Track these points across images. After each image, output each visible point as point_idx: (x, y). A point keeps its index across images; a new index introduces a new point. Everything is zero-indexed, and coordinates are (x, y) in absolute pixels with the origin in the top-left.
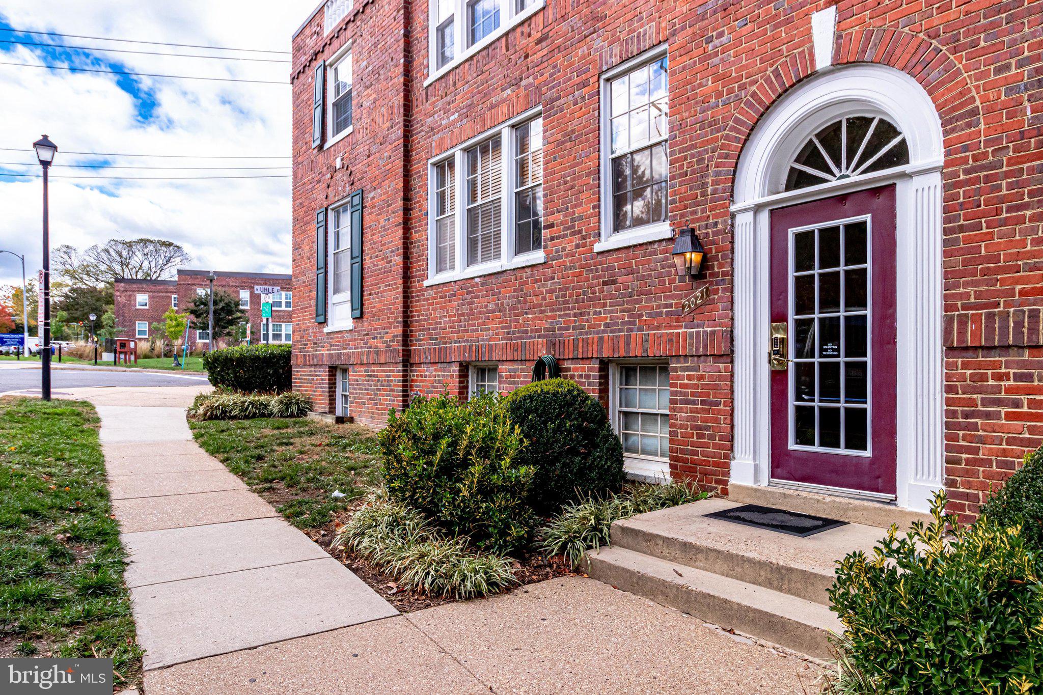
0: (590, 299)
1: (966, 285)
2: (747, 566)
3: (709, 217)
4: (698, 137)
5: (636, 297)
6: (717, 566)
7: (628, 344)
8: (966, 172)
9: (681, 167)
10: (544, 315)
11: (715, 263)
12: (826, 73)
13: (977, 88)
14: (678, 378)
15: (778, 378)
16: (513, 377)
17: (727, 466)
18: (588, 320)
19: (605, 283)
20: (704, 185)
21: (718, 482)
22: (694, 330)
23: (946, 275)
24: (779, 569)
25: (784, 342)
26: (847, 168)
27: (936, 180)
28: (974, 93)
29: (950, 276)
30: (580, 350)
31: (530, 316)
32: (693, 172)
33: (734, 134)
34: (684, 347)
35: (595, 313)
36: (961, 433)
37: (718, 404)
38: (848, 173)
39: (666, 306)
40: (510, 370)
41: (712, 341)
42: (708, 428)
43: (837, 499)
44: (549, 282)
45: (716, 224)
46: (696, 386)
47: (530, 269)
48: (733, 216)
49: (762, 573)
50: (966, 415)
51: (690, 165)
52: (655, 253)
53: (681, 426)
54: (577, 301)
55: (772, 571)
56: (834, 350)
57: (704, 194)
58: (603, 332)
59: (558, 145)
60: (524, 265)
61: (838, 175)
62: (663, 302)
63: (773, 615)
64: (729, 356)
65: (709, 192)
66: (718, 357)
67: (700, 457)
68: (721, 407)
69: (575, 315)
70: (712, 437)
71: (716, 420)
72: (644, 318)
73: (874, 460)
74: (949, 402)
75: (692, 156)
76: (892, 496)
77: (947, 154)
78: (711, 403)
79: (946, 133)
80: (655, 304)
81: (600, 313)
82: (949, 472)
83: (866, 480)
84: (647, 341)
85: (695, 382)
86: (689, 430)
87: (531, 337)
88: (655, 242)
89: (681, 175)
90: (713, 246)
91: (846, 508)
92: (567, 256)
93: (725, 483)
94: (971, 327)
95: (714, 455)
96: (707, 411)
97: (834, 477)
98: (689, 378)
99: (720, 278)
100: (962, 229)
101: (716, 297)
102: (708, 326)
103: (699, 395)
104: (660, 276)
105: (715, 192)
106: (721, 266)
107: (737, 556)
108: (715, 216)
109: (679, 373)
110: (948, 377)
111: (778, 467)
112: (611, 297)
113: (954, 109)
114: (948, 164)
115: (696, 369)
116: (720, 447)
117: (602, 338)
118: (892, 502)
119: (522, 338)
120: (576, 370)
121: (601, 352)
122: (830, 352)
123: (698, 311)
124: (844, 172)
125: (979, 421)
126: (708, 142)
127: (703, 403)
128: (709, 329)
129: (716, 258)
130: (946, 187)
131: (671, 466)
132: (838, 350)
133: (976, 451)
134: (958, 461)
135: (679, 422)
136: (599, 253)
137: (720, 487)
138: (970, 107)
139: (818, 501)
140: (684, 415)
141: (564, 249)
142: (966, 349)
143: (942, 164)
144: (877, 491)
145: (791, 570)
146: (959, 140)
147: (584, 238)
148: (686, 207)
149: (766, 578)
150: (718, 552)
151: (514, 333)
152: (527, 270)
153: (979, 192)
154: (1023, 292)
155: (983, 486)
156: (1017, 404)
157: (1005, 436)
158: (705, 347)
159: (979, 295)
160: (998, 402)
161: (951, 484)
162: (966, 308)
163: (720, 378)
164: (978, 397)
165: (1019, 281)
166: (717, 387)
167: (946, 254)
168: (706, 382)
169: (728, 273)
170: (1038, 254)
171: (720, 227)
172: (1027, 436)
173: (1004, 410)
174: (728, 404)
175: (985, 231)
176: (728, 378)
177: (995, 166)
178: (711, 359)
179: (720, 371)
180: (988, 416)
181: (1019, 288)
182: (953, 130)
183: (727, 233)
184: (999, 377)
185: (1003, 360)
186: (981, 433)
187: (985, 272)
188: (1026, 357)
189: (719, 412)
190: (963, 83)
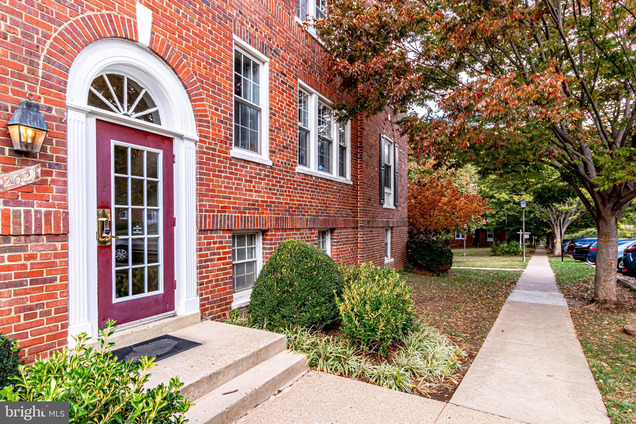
1: (206, 201)
3: (39, 98)
4: (24, 8)
8: (206, 148)
13: (209, 111)
15: (103, 250)
20: (33, 63)
22: (21, 209)
25: (108, 224)
26: (128, 110)
27: (193, 146)
29: (200, 195)
32: (16, 40)
34: (7, 226)
36: (204, 270)
37: (53, 280)
38: (129, 113)
41: (48, 222)
42: (40, 306)
45: (49, 109)
46: (23, 267)
48: (67, 108)
50: (205, 261)
56: (140, 230)
57: (32, 72)
64: (63, 236)
65: (41, 74)
66: (54, 237)
67: (30, 338)
68: (58, 282)
70: (46, 314)
71: (52, 296)
73: (164, 295)
74: (200, 256)
75: (14, 23)
76: (173, 312)
77: (199, 136)
78: (45, 281)
82: (200, 290)
83: (161, 307)
85: (22, 262)
86: (13, 315)
94: (208, 220)
95: (49, 330)
96: (41, 289)
97: (144, 312)
98: (12, 258)
99: (55, 162)
100: (205, 174)
101: (50, 179)
102: (40, 206)
103: (29, 275)
105: (45, 77)
106: (54, 150)
108: (46, 101)
110: (199, 244)
111: (104, 320)
113: (202, 116)
114: (201, 141)
115: (23, 249)
118: (175, 315)
122: (137, 232)
124: (126, 112)
125: (209, 263)
126: (37, 23)
127: (33, 282)
128: (43, 210)
129: (49, 141)
130: (199, 152)
132: (142, 230)
133: (208, 277)
134: (201, 284)
138: (207, 119)
142: (205, 230)
143: (197, 139)
144: (166, 311)
148: (5, 72)
153: (210, 160)
154: (222, 208)
155: (211, 292)
156: (219, 254)
157: (216, 268)
158: (38, 226)
159: (210, 206)
160: (214, 254)
161: (201, 295)
162: (206, 211)
163: (56, 256)
164: (209, 252)
165: (221, 202)
166: (53, 264)
167: (198, 184)
168: (38, 260)
169: (64, 160)
170: (225, 192)
171: (54, 113)
172: (222, 267)
173: (216, 257)
174: (65, 278)
175: (211, 177)
176: (66, 255)
177: (214, 150)
178: (45, 238)
179: (56, 249)
180: (212, 260)
181: (220, 205)
182: (202, 126)
183: (62, 122)
184: (215, 243)
185: (215, 235)
186: (210, 268)
187: (212, 196)
188: (221, 234)
189: (55, 288)
190: (204, 105)
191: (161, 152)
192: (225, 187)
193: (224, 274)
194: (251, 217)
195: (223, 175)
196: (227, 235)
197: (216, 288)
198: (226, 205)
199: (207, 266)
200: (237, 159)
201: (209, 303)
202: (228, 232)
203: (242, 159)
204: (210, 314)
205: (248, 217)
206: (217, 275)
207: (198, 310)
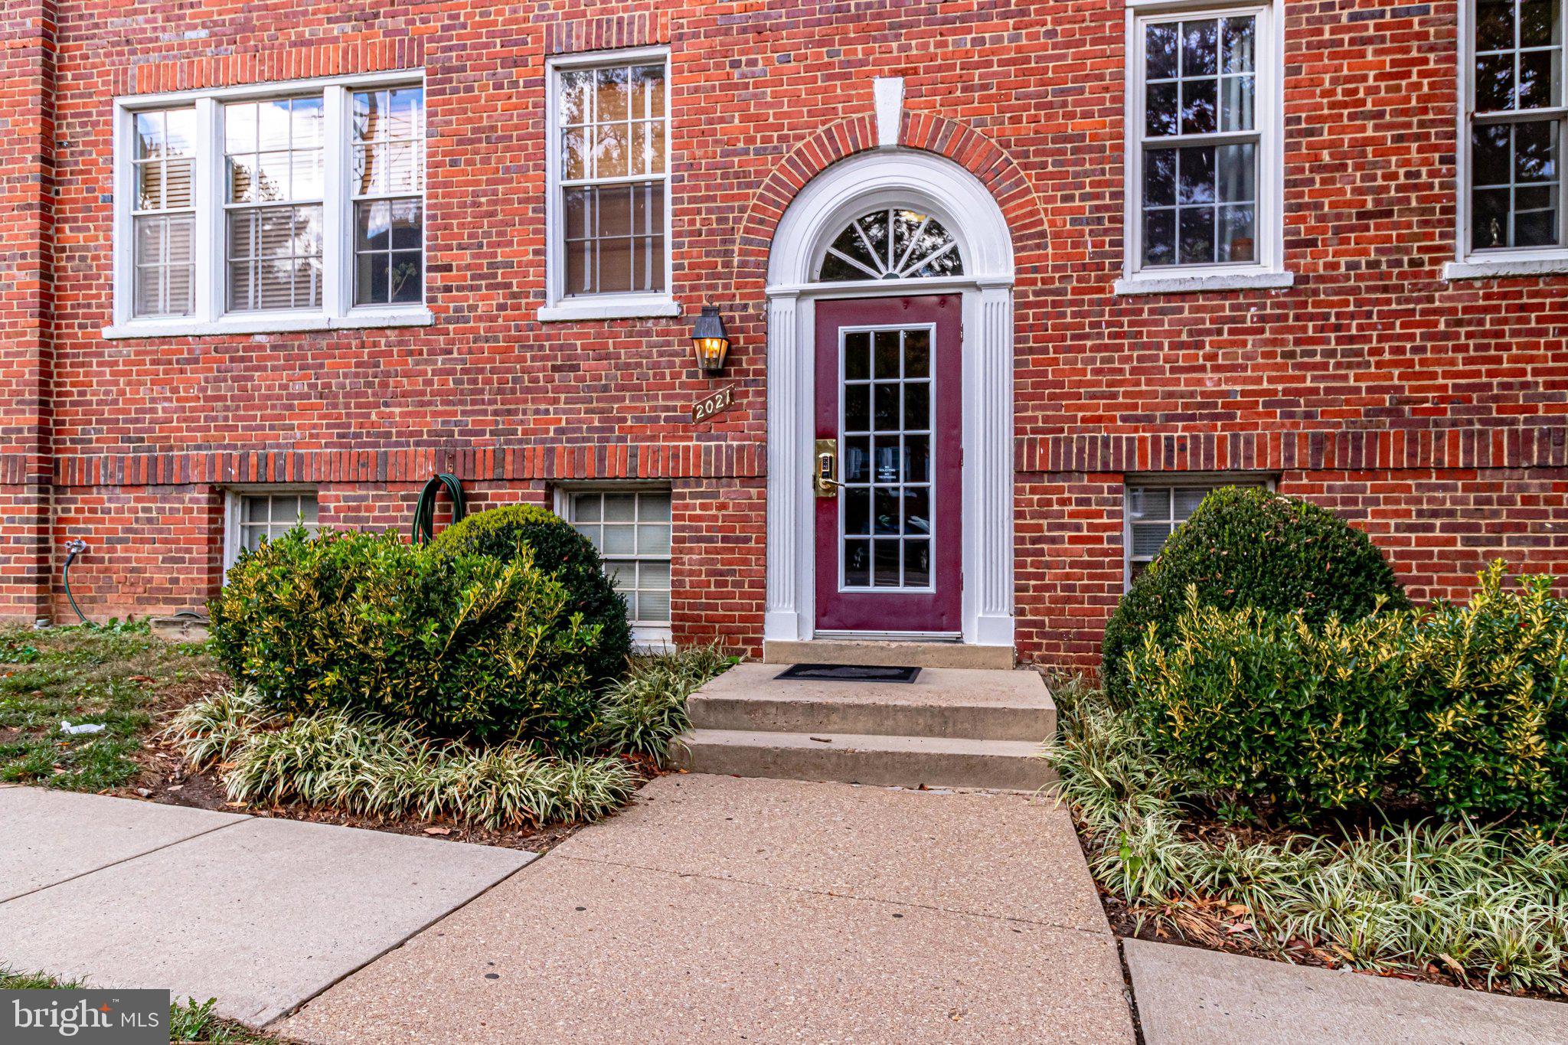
0: (528, 390)
1: (1035, 408)
2: (900, 716)
3: (734, 295)
4: (719, 187)
5: (613, 393)
6: (860, 726)
7: (602, 460)
8: (1036, 293)
9: (692, 222)
10: (429, 409)
11: (744, 358)
12: (889, 151)
13: (1046, 210)
14: (686, 507)
15: (824, 505)
16: (358, 509)
17: (761, 619)
18: (522, 422)
19: (555, 368)
20: (728, 253)
21: (746, 641)
22: (713, 444)
23: (1017, 397)
24: (942, 711)
25: (831, 462)
26: (895, 267)
27: (1005, 297)
28: (1042, 215)
29: (1020, 397)
30: (509, 467)
31: (397, 410)
32: (711, 232)
33: (771, 195)
34: (697, 466)
35: (537, 412)
36: (1029, 559)
37: (747, 540)
38: (896, 272)
39: (667, 409)
40: (346, 499)
41: (740, 459)
42: (732, 573)
43: (905, 644)
44: (440, 358)
45: (745, 307)
46: (715, 518)
47: (396, 332)
48: (769, 299)
49: (921, 721)
50: (1034, 541)
51: (704, 222)
52: (648, 333)
53: (691, 573)
54: (500, 391)
55: (933, 716)
56: (891, 474)
57: (726, 265)
58: (553, 441)
59: (460, 143)
60: (385, 324)
61: (885, 273)
62: (661, 403)
63: (971, 757)
64: (760, 479)
65: (736, 264)
66: (748, 480)
67: (721, 612)
68: (753, 544)
69: (496, 413)
70: (738, 584)
71: (746, 562)
72: (629, 423)
73: (938, 597)
74: (1018, 528)
75: (709, 211)
76: (957, 633)
77: (1018, 271)
78: (738, 540)
79: (1017, 250)
80: (647, 405)
81: (547, 412)
82: (1018, 600)
83: (929, 619)
84: (636, 456)
85: (714, 512)
86: (703, 577)
87: (397, 444)
88: (649, 318)
89: (691, 233)
90: (741, 336)
91: (914, 653)
92: (480, 319)
93: (758, 641)
94: (1039, 451)
95: (742, 607)
96: (732, 550)
97: (894, 619)
98: (703, 507)
99: (751, 377)
100: (1031, 351)
101: (745, 401)
102: (733, 439)
103: (720, 529)
104: (656, 365)
105: (743, 264)
106: (752, 362)
107: (887, 706)
108: (743, 296)
109: (688, 501)
110: (1017, 503)
111: (824, 615)
112: (568, 389)
113: (1025, 227)
114: (1019, 282)
115: (715, 495)
116: (750, 596)
117: (551, 450)
118: (958, 640)
119: (376, 445)
120: (496, 497)
121: (550, 470)
122: (886, 476)
123: (718, 419)
124: (891, 270)
125: (1045, 547)
126: (733, 198)
127: (725, 539)
128: (735, 444)
129: (745, 351)
130: (1018, 306)
131: (674, 628)
132: (897, 473)
133: (1041, 576)
134: (1025, 589)
135: (687, 567)
136: (544, 323)
137: (749, 648)
138: (1039, 228)
139: (882, 648)
140: (695, 557)
141: (472, 308)
142: (1033, 473)
143: (1013, 281)
144: (942, 630)
145: (957, 710)
146: (1029, 259)
147: (514, 295)
148: (699, 277)
149: (926, 725)
150: (860, 707)
151: (357, 435)
152: (388, 332)
153: (1048, 316)
154: (1084, 420)
155: (1049, 612)
156: (1078, 528)
157: (1068, 560)
158: (730, 466)
159: (1046, 419)
160: (1062, 527)
161: (1020, 612)
162: (1034, 431)
163: (752, 507)
164: (1045, 522)
165: (1081, 408)
166: (746, 519)
167: (1017, 375)
168: (730, 512)
169: (763, 373)
170: (1098, 383)
171: (751, 311)
172: (1086, 558)
173: (1067, 534)
174: (763, 539)
175: (1051, 355)
176: (764, 507)
177: (1061, 292)
178: (737, 481)
179: (750, 498)
180: (1053, 540)
181: (1080, 414)
182: (1023, 248)
183: (762, 321)
184: (1063, 502)
185: (1066, 484)
186: (1047, 558)
187: (1052, 397)
188: (1086, 483)
189: (749, 551)
190: (1032, 202)
191: (932, 327)
192: (1097, 372)
193: (1091, 577)
194: (1196, 439)
195: (1089, 343)
196: (1105, 485)
197: (1067, 607)
198: (1101, 412)
199: (1041, 553)
200: (1137, 297)
201: (1043, 635)
202: (1104, 477)
203: (1156, 294)
204: (1044, 660)
205: (1182, 439)
206: (1068, 576)
207: (1011, 643)
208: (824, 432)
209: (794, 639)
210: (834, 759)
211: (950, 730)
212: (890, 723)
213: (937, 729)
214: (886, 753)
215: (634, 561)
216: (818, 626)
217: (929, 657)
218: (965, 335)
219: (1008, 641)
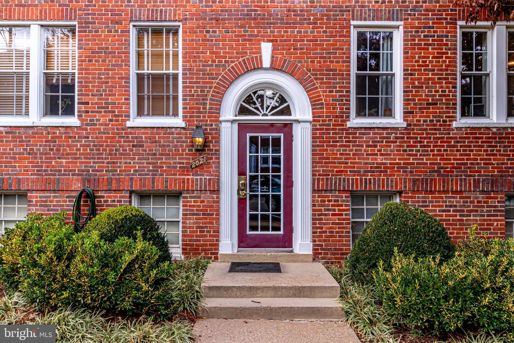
0: (122, 154)
1: (319, 167)
2: (284, 290)
3: (207, 120)
4: (201, 78)
5: (158, 156)
7: (153, 183)
8: (320, 125)
9: (190, 91)
10: (78, 161)
11: (211, 144)
12: (266, 69)
13: (323, 95)
14: (188, 202)
15: (242, 201)
16: (46, 201)
17: (218, 245)
18: (119, 167)
19: (133, 146)
20: (205, 104)
21: (212, 254)
22: (199, 177)
23: (313, 162)
25: (245, 185)
26: (266, 111)
27: (308, 126)
28: (322, 97)
29: (314, 163)
30: (114, 185)
31: (64, 161)
32: (198, 95)
33: (222, 83)
34: (192, 186)
35: (126, 163)
36: (317, 222)
37: (212, 215)
38: (267, 113)
39: (180, 163)
40: (41, 197)
41: (210, 184)
42: (206, 227)
43: (273, 254)
44: (83, 140)
45: (212, 125)
46: (199, 206)
47: (64, 128)
48: (221, 122)
49: (291, 292)
50: (319, 215)
51: (195, 91)
52: (172, 133)
53: (190, 227)
54: (110, 154)
55: (296, 290)
56: (267, 189)
57: (204, 108)
58: (133, 175)
59: (92, 53)
60: (59, 125)
61: (263, 113)
62: (178, 161)
64: (217, 191)
65: (208, 108)
66: (213, 192)
67: (202, 242)
68: (214, 216)
69: (108, 163)
70: (209, 232)
71: (212, 223)
72: (165, 168)
73: (284, 235)
74: (313, 210)
75: (197, 87)
76: (291, 249)
77: (313, 117)
78: (208, 215)
79: (313, 109)
80: (172, 161)
81: (130, 163)
82: (313, 237)
83: (281, 244)
84: (167, 181)
85: (199, 204)
86: (195, 229)
87: (64, 175)
88: (173, 128)
89: (190, 95)
90: (210, 136)
92: (101, 125)
93: (217, 254)
94: (321, 183)
95: (210, 241)
96: (206, 219)
97: (268, 244)
98: (195, 202)
99: (214, 152)
100: (318, 146)
101: (211, 161)
102: (207, 176)
103: (202, 210)
104: (176, 146)
105: (211, 108)
106: (214, 146)
107: (279, 287)
108: (210, 121)
109: (188, 199)
110: (313, 201)
111: (241, 242)
112: (139, 154)
113: (316, 101)
114: (314, 121)
115: (200, 197)
116: (213, 236)
117: (132, 179)
118: (292, 251)
119: (55, 175)
120: (107, 197)
121: (131, 186)
122: (265, 190)
123: (200, 168)
124: (265, 112)
125: (323, 217)
126: (207, 83)
127: (203, 214)
128: (208, 177)
129: (211, 142)
130: (313, 130)
131: (183, 249)
132: (269, 189)
133: (322, 228)
134: (316, 232)
135: (188, 225)
136: (129, 127)
137: (213, 256)
138: (321, 102)
139: (264, 255)
140: (191, 221)
141: (97, 120)
142: (319, 190)
143: (312, 120)
145: (305, 287)
146: (317, 113)
147: (116, 116)
148: (193, 113)
149: (293, 293)
150: (269, 287)
151: (45, 171)
152: (60, 128)
153: (324, 134)
154: (337, 172)
155: (325, 241)
156: (334, 210)
157: (331, 222)
158: (205, 186)
159: (323, 171)
160: (329, 210)
161: (314, 241)
162: (319, 175)
163: (214, 202)
164: (323, 208)
165: (335, 167)
166: (212, 206)
167: (313, 155)
168: (206, 204)
169: (218, 150)
170: (341, 159)
171: (214, 127)
172: (337, 221)
173: (331, 213)
174: (218, 214)
175: (325, 148)
176: (218, 202)
177: (329, 125)
178: (208, 192)
179: (214, 198)
180: (326, 215)
181: (335, 170)
182: (315, 109)
183: (218, 130)
184: (329, 201)
185: (330, 195)
186: (324, 221)
187: (326, 163)
188: (337, 194)
189: (213, 219)
190: (318, 92)
191: (282, 135)
192: (341, 154)
193: (339, 228)
194: (374, 179)
195: (338, 144)
196: (344, 195)
197: (331, 239)
198: (342, 169)
199: (321, 219)
200: (355, 128)
201: (322, 249)
202: (343, 192)
203: (361, 128)
204: (323, 258)
205: (370, 179)
206: (331, 228)
207: (311, 252)
208: (241, 173)
209: (230, 252)
210: (263, 311)
211: (302, 295)
212: (280, 293)
213: (297, 295)
214: (283, 307)
215: (165, 221)
216: (239, 247)
217: (282, 258)
218: (294, 138)
219: (309, 251)
